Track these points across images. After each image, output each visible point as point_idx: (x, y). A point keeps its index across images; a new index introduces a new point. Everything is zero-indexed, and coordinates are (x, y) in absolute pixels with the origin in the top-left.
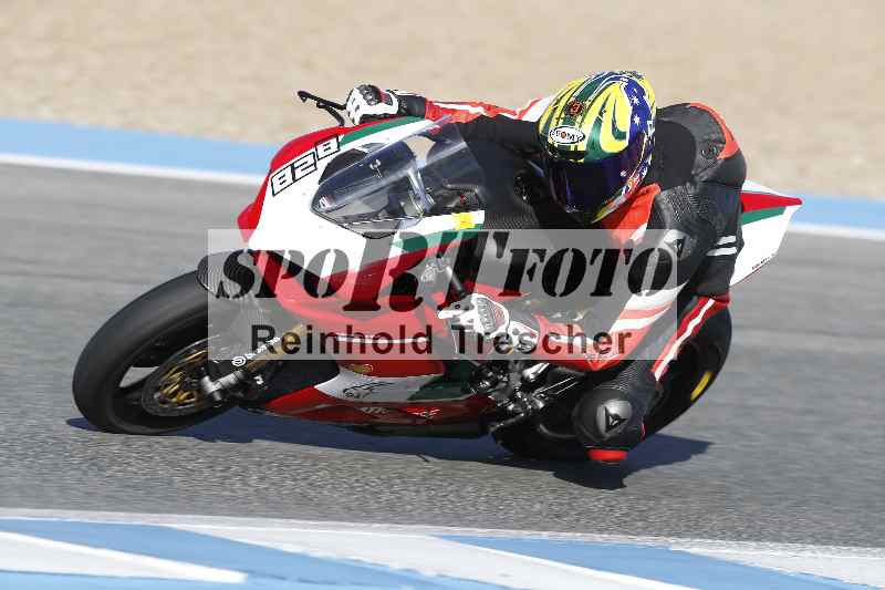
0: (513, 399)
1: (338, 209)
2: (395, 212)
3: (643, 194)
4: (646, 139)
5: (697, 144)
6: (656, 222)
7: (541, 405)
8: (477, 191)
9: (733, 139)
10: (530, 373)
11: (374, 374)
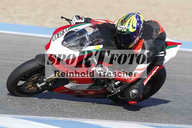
0: (113, 89)
1: (68, 44)
2: (82, 45)
3: (141, 42)
4: (140, 29)
5: (154, 30)
6: (144, 48)
7: (119, 91)
8: (102, 40)
9: (162, 29)
10: (116, 83)
11: (77, 83)
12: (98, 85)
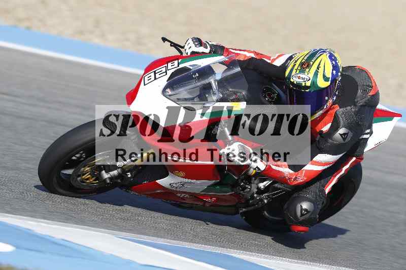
1: (175, 95)
7: (266, 202)
8: (243, 93)
9: (376, 86)
10: (262, 185)
11: (185, 177)
12: (226, 185)
